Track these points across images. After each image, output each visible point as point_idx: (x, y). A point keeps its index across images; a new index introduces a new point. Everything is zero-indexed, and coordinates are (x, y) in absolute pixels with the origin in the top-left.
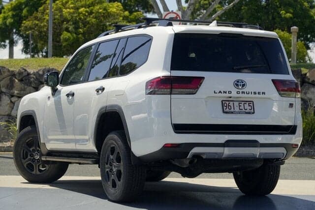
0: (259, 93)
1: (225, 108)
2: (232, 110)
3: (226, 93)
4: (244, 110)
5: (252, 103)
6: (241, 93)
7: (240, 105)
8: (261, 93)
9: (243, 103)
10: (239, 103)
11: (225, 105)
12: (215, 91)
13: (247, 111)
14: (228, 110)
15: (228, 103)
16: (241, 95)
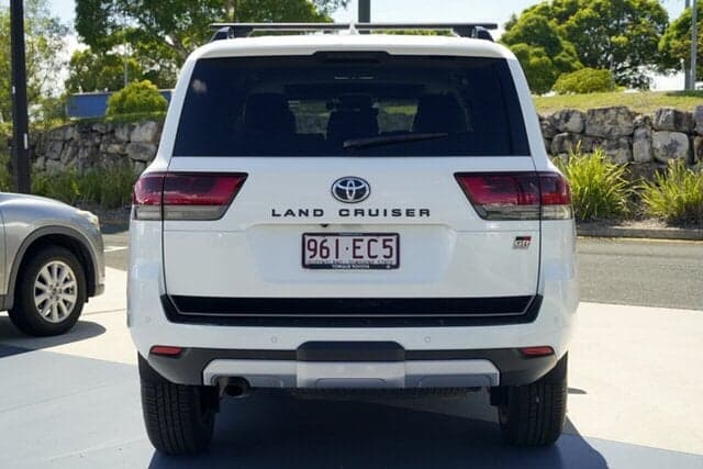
0: (409, 213)
1: (309, 254)
2: (331, 259)
3: (307, 214)
4: (366, 259)
5: (394, 238)
6: (352, 213)
7: (358, 244)
8: (417, 213)
9: (366, 239)
10: (355, 241)
11: (312, 245)
12: (273, 211)
13: (376, 261)
14: (318, 259)
15: (319, 240)
16: (352, 219)
